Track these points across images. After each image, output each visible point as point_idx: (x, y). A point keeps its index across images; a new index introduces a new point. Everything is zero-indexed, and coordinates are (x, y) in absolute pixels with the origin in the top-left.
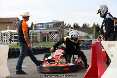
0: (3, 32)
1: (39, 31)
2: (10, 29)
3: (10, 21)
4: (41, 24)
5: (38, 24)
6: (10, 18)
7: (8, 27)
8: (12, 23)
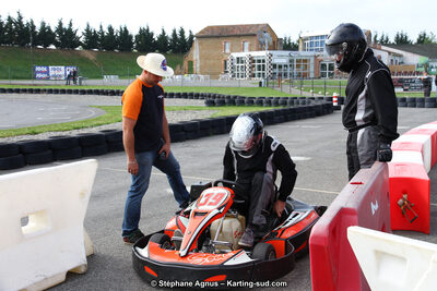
0: (235, 55)
1: (312, 53)
2: (250, 50)
3: (251, 32)
4: (317, 37)
5: (311, 38)
6: (252, 26)
7: (247, 44)
8: (254, 35)
